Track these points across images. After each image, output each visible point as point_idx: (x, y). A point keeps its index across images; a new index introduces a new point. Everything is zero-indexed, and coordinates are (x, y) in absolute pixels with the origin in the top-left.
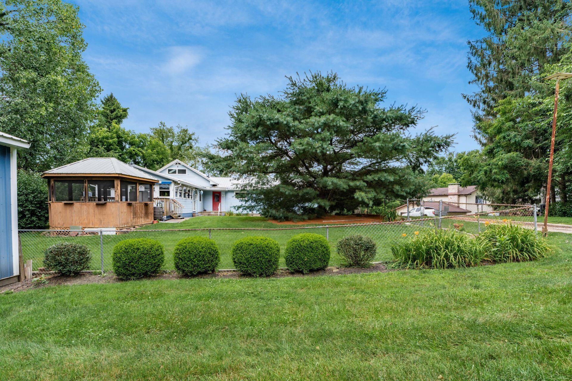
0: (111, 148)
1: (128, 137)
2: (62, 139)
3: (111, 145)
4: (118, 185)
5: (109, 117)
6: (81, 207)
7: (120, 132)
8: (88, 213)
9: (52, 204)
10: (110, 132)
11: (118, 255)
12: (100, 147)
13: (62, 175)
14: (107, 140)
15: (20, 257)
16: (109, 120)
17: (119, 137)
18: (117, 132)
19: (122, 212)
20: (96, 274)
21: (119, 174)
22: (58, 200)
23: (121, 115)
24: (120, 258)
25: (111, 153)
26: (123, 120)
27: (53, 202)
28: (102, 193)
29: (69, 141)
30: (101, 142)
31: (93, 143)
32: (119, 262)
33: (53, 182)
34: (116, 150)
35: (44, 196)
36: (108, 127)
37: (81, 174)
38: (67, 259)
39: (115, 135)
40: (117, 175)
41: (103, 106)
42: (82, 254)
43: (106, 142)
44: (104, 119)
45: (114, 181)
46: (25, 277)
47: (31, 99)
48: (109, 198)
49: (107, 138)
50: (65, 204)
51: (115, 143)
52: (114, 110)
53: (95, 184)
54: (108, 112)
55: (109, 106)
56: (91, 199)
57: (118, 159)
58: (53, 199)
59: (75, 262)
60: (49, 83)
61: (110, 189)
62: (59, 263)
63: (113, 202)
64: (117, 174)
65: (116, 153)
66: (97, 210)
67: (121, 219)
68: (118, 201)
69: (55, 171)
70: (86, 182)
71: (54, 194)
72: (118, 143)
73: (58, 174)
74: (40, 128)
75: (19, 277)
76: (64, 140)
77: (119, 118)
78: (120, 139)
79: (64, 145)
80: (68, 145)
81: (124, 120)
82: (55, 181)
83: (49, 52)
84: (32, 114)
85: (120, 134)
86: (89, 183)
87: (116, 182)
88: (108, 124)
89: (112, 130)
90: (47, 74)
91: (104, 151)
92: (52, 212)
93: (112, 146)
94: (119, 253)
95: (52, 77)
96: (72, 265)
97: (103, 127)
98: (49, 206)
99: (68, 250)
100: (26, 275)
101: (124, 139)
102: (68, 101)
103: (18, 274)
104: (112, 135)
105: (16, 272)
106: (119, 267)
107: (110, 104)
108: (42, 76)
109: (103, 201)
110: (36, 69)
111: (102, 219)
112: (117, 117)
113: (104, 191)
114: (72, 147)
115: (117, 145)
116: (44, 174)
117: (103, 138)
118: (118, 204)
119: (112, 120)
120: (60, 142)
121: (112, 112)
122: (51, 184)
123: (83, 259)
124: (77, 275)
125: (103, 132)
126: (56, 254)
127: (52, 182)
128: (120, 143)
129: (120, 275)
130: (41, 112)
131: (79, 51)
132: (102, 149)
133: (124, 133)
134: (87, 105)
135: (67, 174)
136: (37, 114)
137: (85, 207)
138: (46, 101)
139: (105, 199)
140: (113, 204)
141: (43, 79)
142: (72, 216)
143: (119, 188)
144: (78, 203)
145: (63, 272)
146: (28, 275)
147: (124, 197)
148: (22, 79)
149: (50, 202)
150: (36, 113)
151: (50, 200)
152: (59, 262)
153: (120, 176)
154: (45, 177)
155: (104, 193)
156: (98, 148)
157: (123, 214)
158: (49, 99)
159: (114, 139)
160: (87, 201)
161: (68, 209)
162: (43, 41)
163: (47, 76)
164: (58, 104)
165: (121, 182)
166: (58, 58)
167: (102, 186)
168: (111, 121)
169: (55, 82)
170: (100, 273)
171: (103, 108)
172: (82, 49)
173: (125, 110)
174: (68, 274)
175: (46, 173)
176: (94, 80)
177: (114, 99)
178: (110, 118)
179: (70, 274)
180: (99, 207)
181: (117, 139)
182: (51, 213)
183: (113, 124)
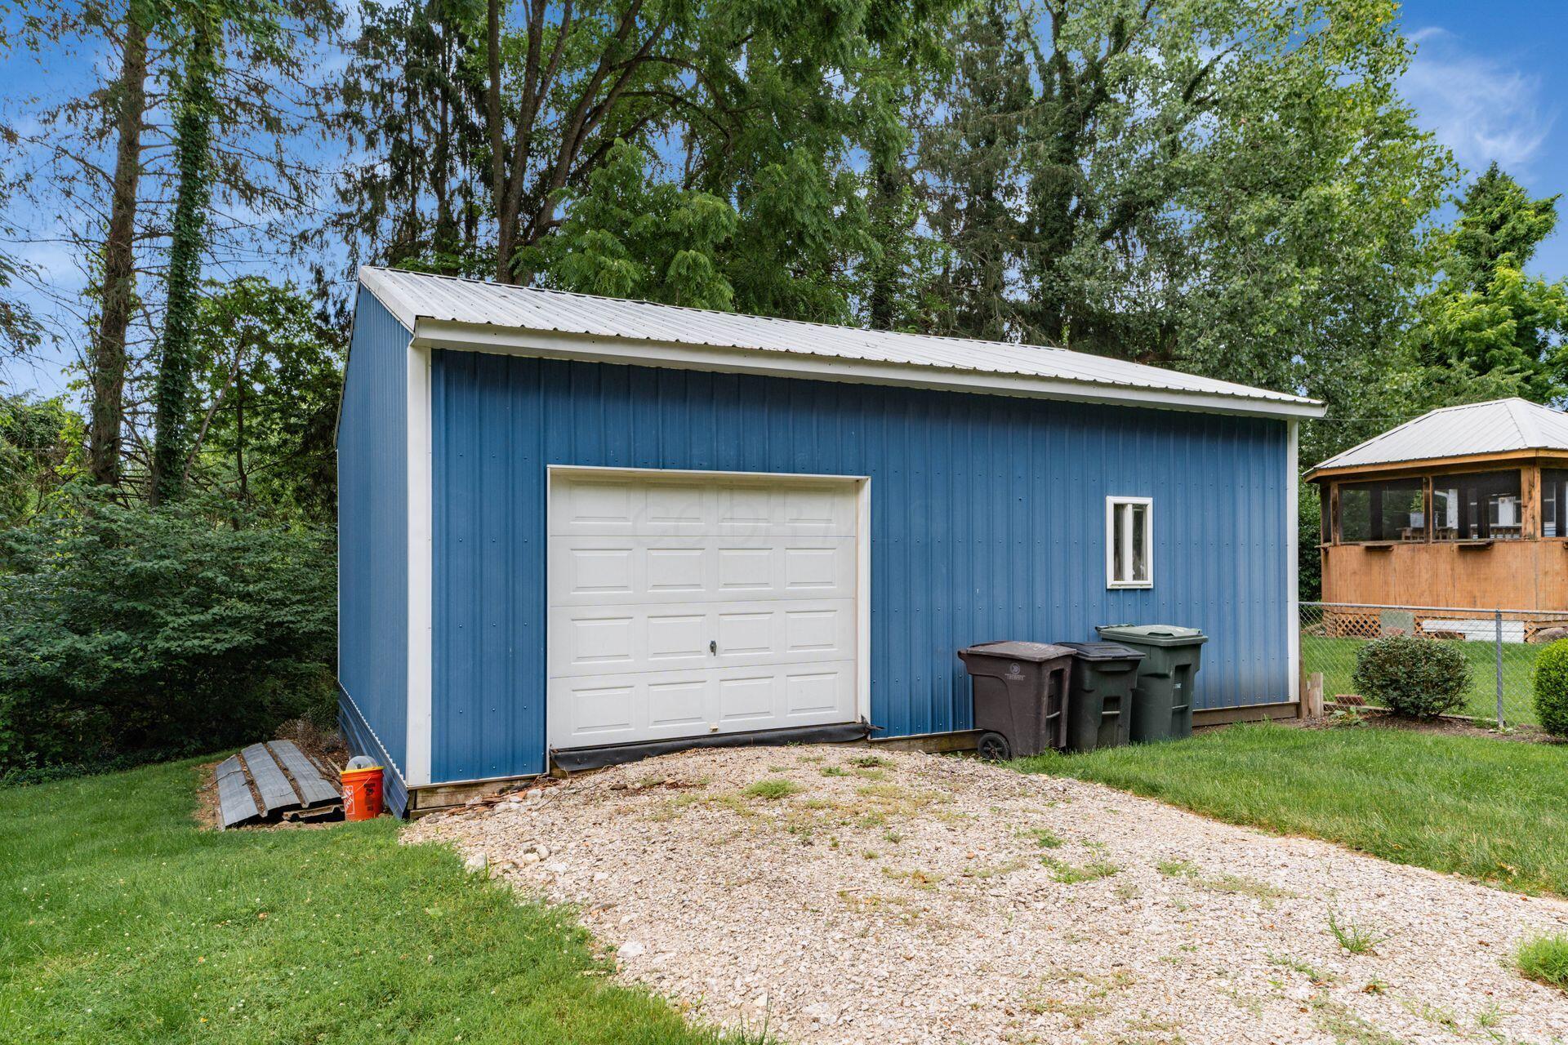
0: (1493, 356)
1: (1558, 304)
2: (1339, 361)
3: (1489, 347)
4: (1532, 485)
5: (1483, 250)
6: (1412, 558)
7: (1525, 294)
8: (1435, 575)
9: (1332, 551)
10: (1486, 302)
11: (1554, 674)
12: (1453, 361)
13: (1360, 470)
14: (1475, 335)
15: (1301, 663)
16: (1484, 260)
17: (1520, 312)
18: (1513, 297)
19: (1546, 573)
20: (1481, 725)
21: (1537, 449)
22: (1351, 538)
23: (1530, 230)
24: (1559, 684)
25: (1494, 377)
26: (1538, 244)
27: (1335, 545)
28: (1473, 514)
29: (1359, 365)
30: (1455, 343)
31: (1431, 354)
32: (1556, 693)
33: (1336, 491)
34: (1508, 361)
35: (1311, 531)
36: (1481, 287)
37: (1415, 460)
38: (1410, 675)
39: (1506, 308)
40: (1532, 455)
41: (1463, 216)
42: (1447, 667)
43: (1473, 340)
44: (1463, 260)
45: (1518, 473)
46: (1310, 710)
47: (1265, 270)
48: (1493, 529)
49: (1476, 326)
50: (1368, 549)
51: (1507, 337)
52: (1504, 218)
53: (1445, 489)
54: (1481, 231)
55: (1483, 209)
56: (1443, 533)
57: (1523, 394)
58: (1337, 536)
59: (1429, 684)
60: (1310, 212)
61: (1496, 499)
62: (1393, 681)
63: (1515, 541)
64: (1530, 449)
65: (1512, 373)
66: (1461, 566)
67: (1542, 595)
68: (1532, 538)
69: (1344, 460)
70: (1427, 484)
71: (1339, 523)
72: (1519, 335)
73: (1351, 467)
74: (1283, 343)
75: (1298, 706)
76: (1344, 363)
77: (1521, 244)
78: (1528, 318)
79: (1345, 378)
80: (1356, 378)
81: (1542, 248)
82: (1342, 487)
83: (1311, 124)
84: (1268, 310)
85: (1524, 301)
86: (1436, 487)
87: (1525, 477)
88: (1479, 275)
89: (1496, 294)
90: (1304, 188)
91: (1468, 374)
92: (1333, 573)
93: (1495, 352)
94: (1557, 668)
95: (1317, 192)
96: (1422, 691)
97: (1463, 291)
98: (1322, 557)
99: (1413, 652)
100: (1312, 707)
101: (1539, 316)
102: (1360, 244)
103: (1297, 700)
104: (1493, 314)
105: (1293, 697)
106: (1554, 707)
107: (1486, 202)
108: (1293, 197)
109: (1475, 539)
110: (1276, 186)
111: (1477, 594)
112: (1512, 242)
113: (1479, 506)
114: (1367, 380)
115: (1514, 344)
116: (1315, 471)
117: (1462, 330)
118: (1533, 546)
119: (1493, 257)
120: (1334, 372)
121: (1494, 228)
122: (1332, 496)
123: (1449, 680)
124: (1434, 720)
125: (1463, 308)
126: (1385, 661)
127: (1334, 492)
128: (1525, 335)
129: (1559, 730)
130: (1290, 300)
131: (1389, 78)
132: (1460, 368)
133: (1541, 293)
134: (1412, 238)
135: (1376, 464)
136: (1280, 307)
137: (1424, 557)
138: (1301, 264)
139: (1483, 532)
140: (1517, 548)
141: (1296, 206)
142: (1386, 583)
143: (1537, 494)
144: (1405, 546)
145: (1402, 705)
146: (1315, 707)
147: (1551, 526)
148: (1247, 226)
149: (1327, 545)
150: (1276, 307)
151: (1327, 540)
152: (1391, 680)
153: (1542, 454)
154: (1316, 480)
155: (1479, 513)
156: (1449, 366)
157: (1549, 579)
158: (1307, 258)
159: (1504, 325)
160: (1431, 540)
161: (1377, 562)
162: (1297, 101)
163: (1305, 194)
164: (1331, 261)
165: (1544, 472)
166: (1334, 131)
167: (1472, 491)
168: (1490, 263)
169: (1327, 204)
170: (1496, 726)
171: (1465, 224)
172: (1398, 69)
173: (1545, 208)
174: (1413, 712)
175: (1320, 469)
176: (1438, 149)
177: (1504, 178)
178: (1489, 251)
179: (1417, 712)
180: (1470, 557)
181: (1514, 323)
182: (1329, 574)
183: (1502, 271)
